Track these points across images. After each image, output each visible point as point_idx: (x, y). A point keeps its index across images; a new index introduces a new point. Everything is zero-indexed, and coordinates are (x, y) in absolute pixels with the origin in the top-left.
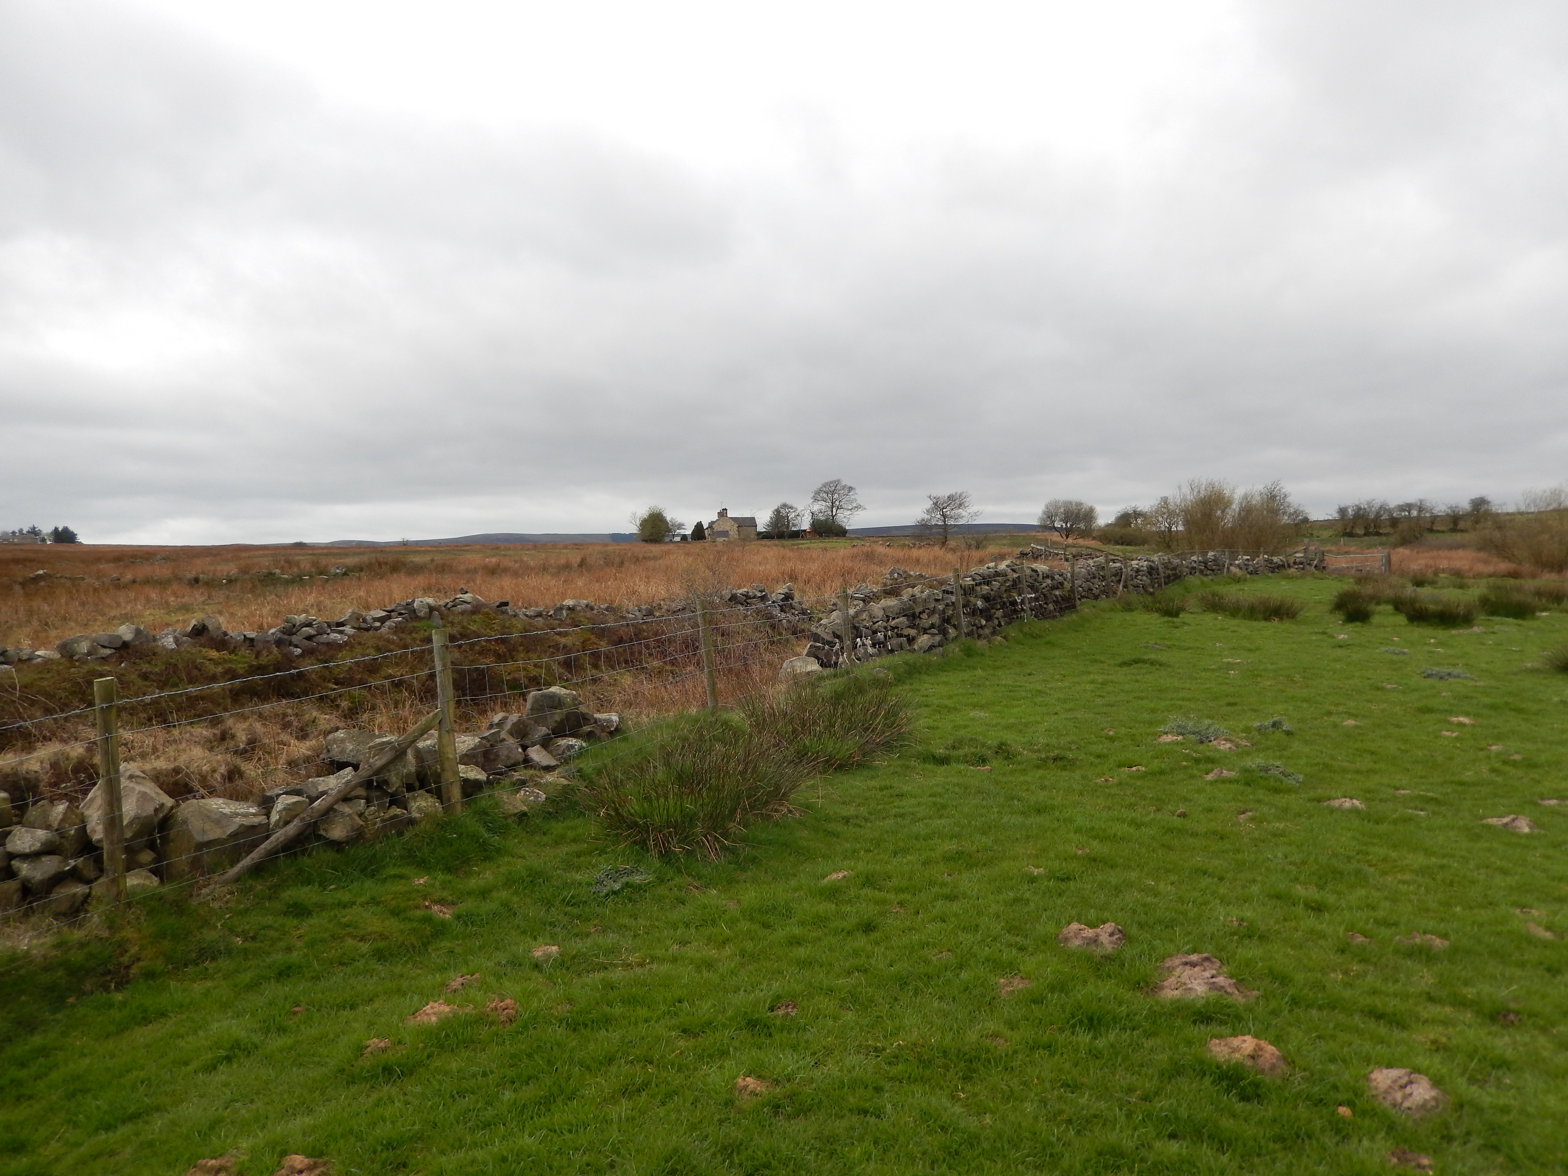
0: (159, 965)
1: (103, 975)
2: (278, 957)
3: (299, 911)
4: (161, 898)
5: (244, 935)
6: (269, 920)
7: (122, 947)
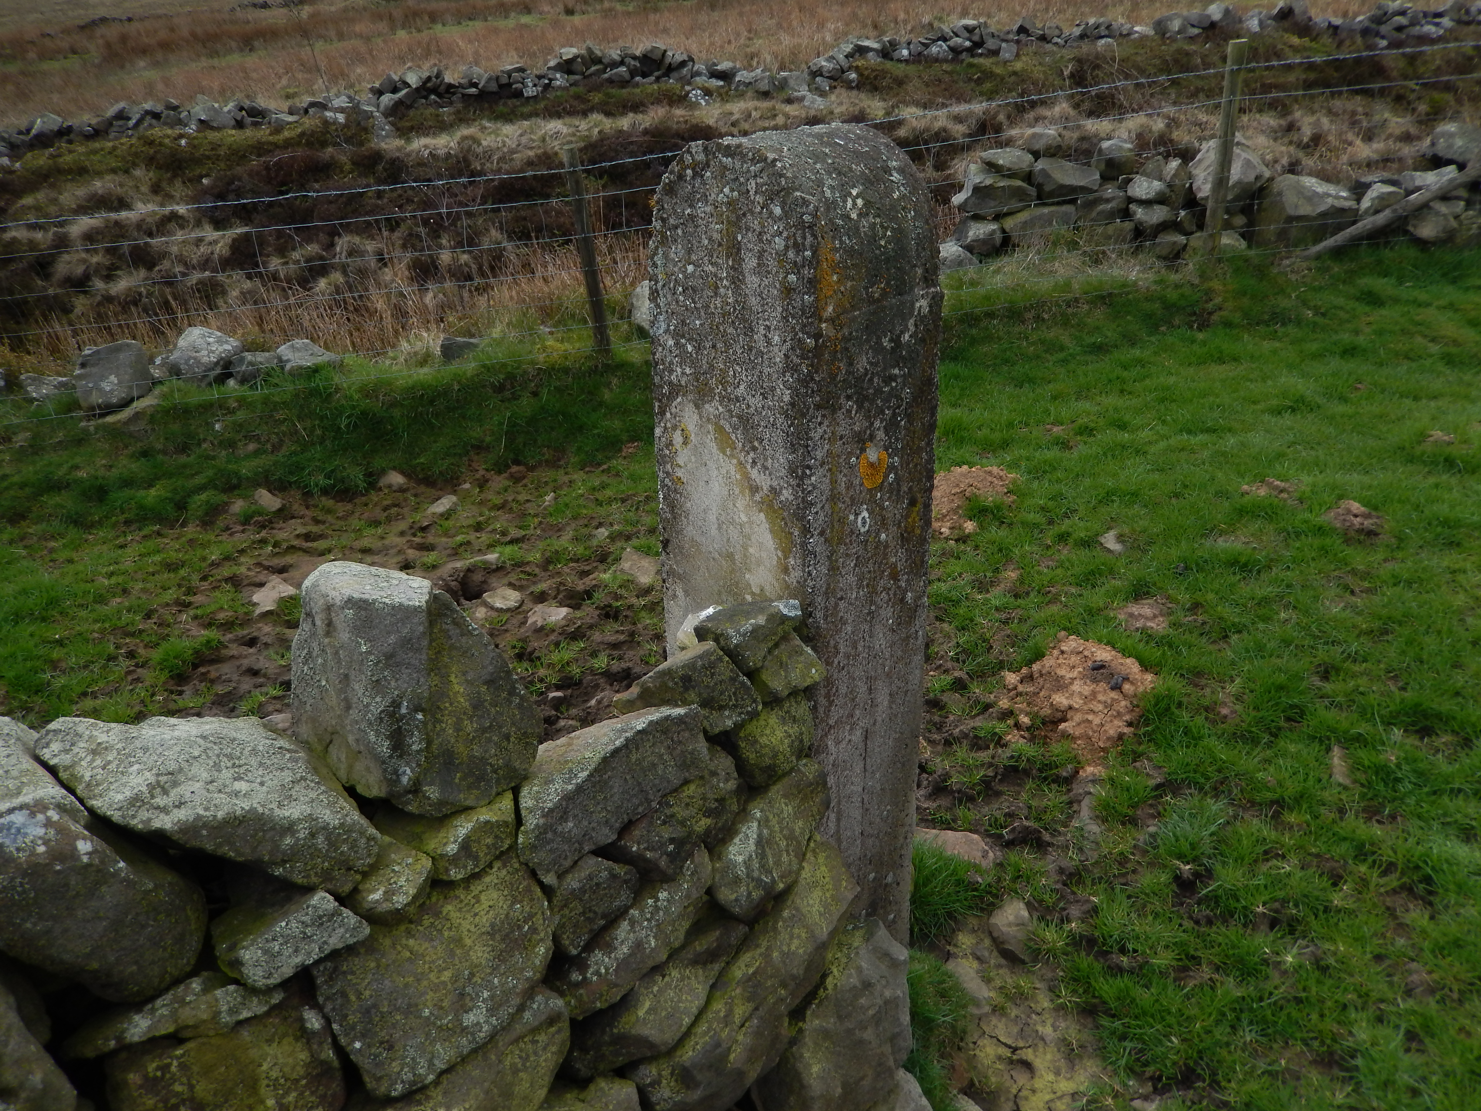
0: (1237, 318)
1: (1190, 315)
2: (1346, 337)
3: (1373, 299)
4: (1246, 261)
5: (1316, 310)
6: (1341, 301)
7: (1209, 294)
